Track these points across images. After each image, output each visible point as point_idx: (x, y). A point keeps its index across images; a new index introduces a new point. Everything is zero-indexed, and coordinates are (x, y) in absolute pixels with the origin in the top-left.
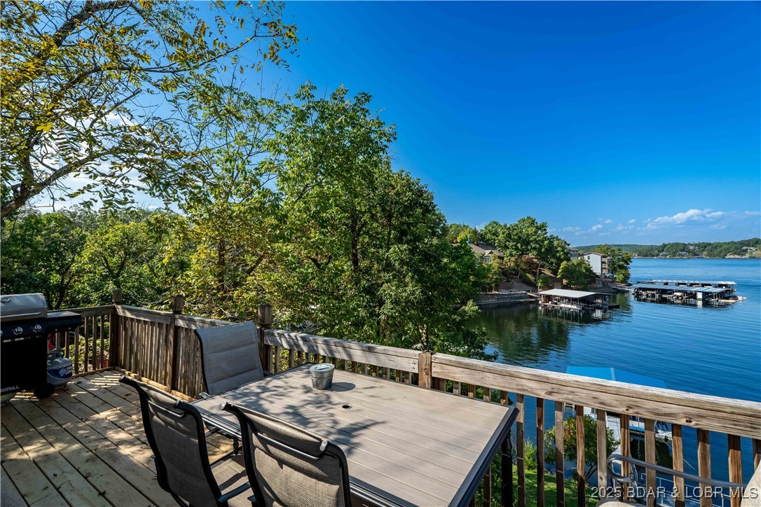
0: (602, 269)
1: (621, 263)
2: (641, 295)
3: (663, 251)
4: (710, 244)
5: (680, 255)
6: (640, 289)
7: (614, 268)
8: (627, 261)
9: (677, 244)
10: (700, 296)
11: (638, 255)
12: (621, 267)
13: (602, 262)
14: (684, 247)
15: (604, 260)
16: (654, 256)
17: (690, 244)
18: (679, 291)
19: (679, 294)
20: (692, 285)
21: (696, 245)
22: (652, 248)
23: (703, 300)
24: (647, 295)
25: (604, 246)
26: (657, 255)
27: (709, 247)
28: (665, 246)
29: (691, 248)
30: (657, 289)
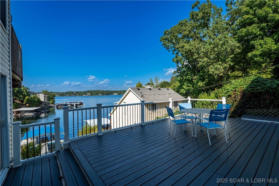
0: (44, 99)
1: (52, 97)
2: (58, 107)
3: (67, 94)
4: (79, 92)
5: (71, 95)
6: (58, 105)
7: (49, 99)
8: (54, 96)
9: (71, 92)
10: (75, 105)
11: (59, 95)
12: (52, 98)
13: (45, 97)
14: (73, 93)
15: (45, 96)
16: (64, 96)
17: (74, 92)
18: (70, 104)
19: (69, 105)
20: (73, 103)
21: (76, 92)
22: (63, 93)
23: (76, 106)
24: (60, 107)
25: (45, 91)
26: (65, 95)
27: (79, 93)
28: (67, 92)
29: (75, 93)
30: (63, 105)
